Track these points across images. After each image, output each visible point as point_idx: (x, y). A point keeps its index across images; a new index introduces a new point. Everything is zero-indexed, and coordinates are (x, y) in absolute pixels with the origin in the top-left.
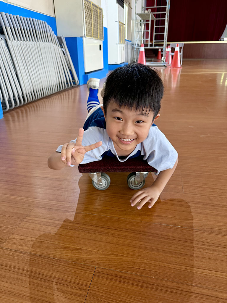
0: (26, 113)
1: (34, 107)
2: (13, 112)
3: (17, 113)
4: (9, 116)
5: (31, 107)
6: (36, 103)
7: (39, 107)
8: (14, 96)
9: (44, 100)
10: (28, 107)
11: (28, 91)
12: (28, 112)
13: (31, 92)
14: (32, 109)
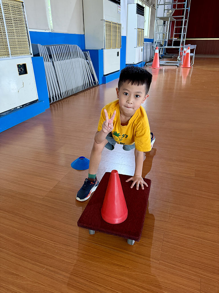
0: (62, 105)
1: (67, 101)
2: (55, 104)
3: (57, 105)
4: (53, 106)
5: (65, 102)
6: (68, 98)
7: (70, 102)
8: (56, 94)
9: (73, 96)
10: (63, 101)
11: (64, 91)
12: (63, 105)
13: (65, 92)
14: (65, 103)
